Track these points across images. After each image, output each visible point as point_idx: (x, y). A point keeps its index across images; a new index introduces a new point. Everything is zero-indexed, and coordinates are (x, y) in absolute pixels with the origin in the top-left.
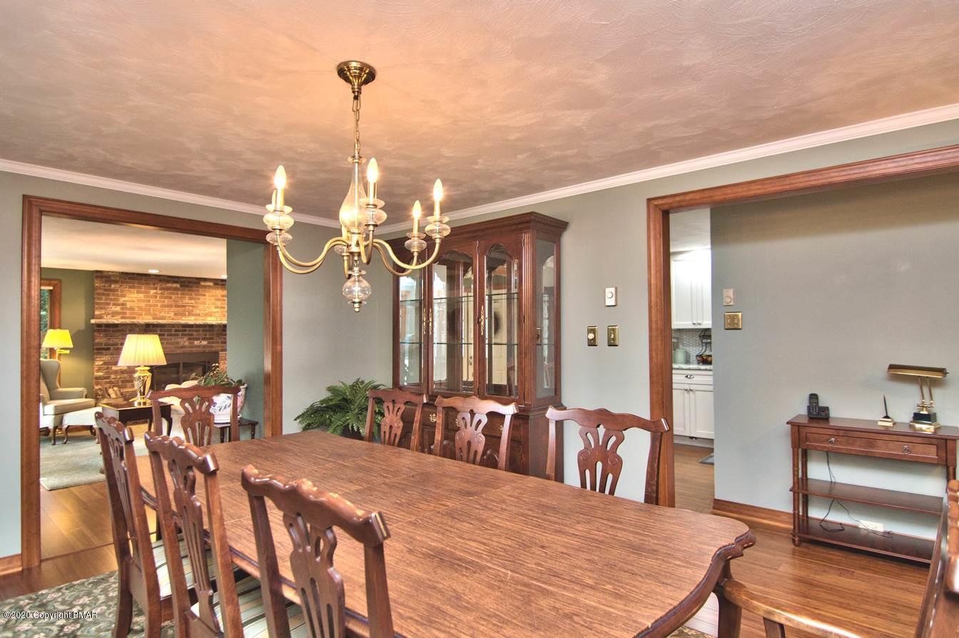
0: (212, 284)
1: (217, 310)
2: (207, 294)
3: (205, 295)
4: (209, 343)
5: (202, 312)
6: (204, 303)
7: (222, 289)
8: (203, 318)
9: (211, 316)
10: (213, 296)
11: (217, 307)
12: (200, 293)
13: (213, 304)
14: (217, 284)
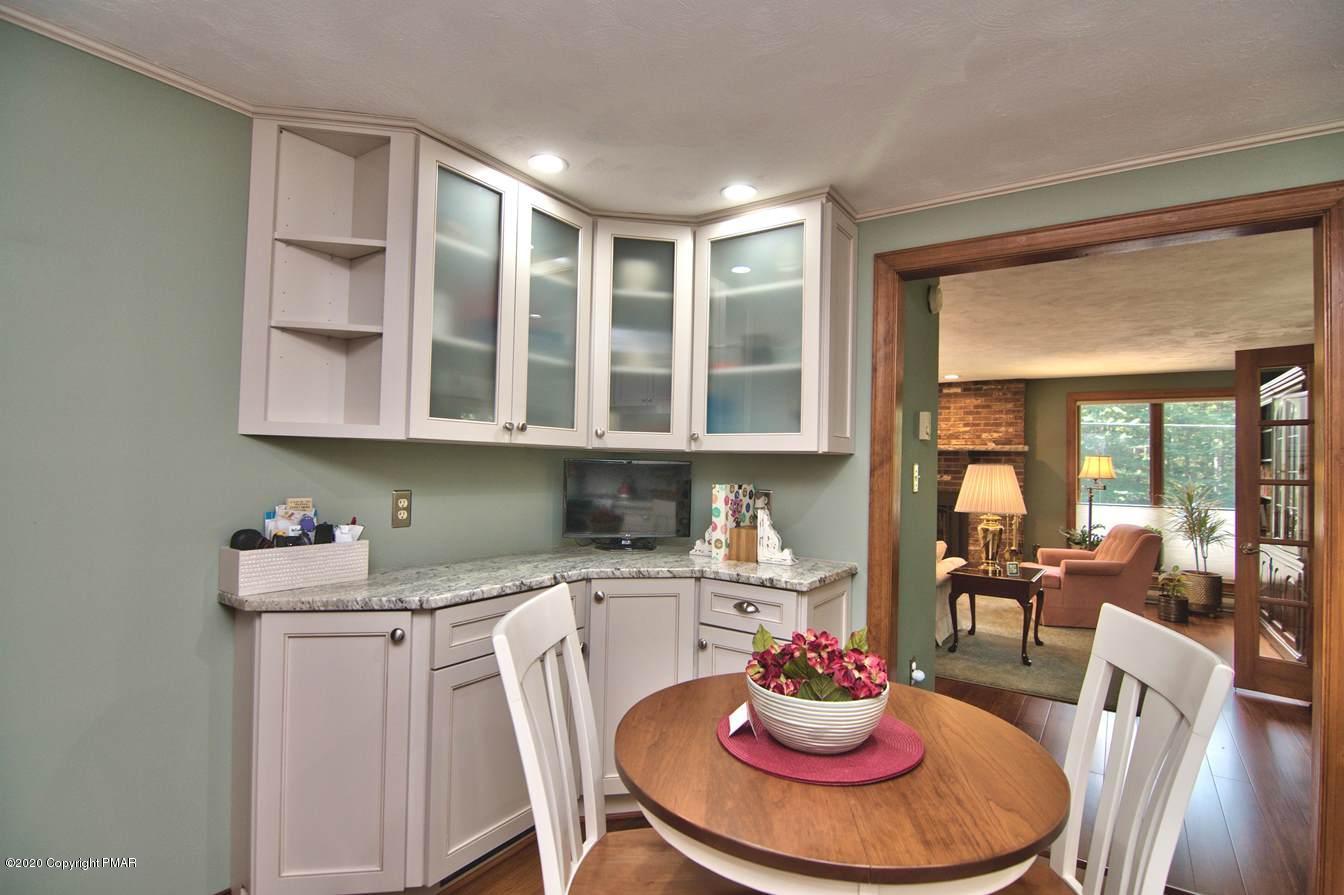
0: (959, 390)
1: (968, 429)
2: (952, 406)
3: (949, 408)
4: (953, 478)
5: (944, 432)
6: (948, 420)
7: (976, 395)
8: (946, 441)
9: (957, 438)
10: (961, 408)
11: (966, 425)
12: (943, 404)
13: (961, 419)
14: (969, 390)
